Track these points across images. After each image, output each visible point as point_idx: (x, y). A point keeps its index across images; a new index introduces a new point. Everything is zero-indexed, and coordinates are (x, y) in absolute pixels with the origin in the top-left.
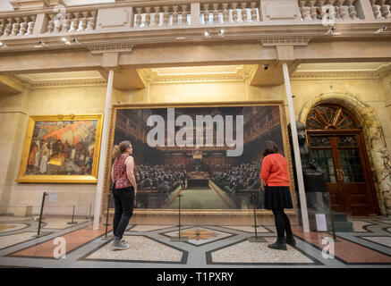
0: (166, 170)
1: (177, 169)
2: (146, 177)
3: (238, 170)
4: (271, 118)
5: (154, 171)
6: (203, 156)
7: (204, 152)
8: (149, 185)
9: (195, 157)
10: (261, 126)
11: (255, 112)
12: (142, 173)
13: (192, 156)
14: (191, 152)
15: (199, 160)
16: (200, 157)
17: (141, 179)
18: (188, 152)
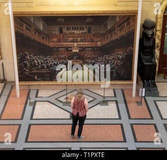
0: (55, 59)
1: (62, 59)
2: (42, 63)
3: (102, 59)
4: (128, 24)
5: (47, 60)
6: (79, 50)
7: (80, 47)
8: (44, 68)
9: (74, 51)
10: (121, 30)
11: (118, 20)
12: (39, 61)
13: (72, 50)
14: (71, 48)
15: (77, 53)
16: (77, 51)
17: (39, 65)
18: (69, 47)
